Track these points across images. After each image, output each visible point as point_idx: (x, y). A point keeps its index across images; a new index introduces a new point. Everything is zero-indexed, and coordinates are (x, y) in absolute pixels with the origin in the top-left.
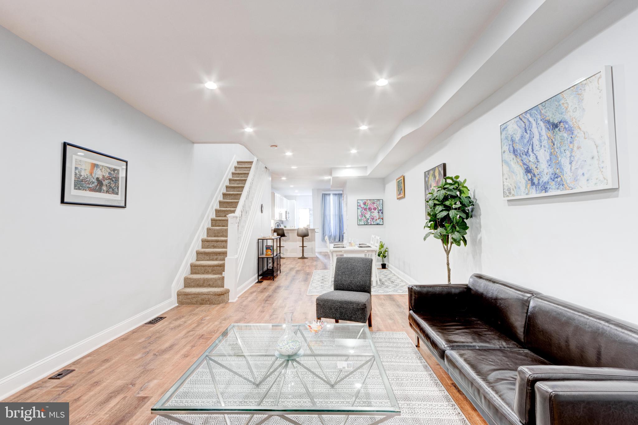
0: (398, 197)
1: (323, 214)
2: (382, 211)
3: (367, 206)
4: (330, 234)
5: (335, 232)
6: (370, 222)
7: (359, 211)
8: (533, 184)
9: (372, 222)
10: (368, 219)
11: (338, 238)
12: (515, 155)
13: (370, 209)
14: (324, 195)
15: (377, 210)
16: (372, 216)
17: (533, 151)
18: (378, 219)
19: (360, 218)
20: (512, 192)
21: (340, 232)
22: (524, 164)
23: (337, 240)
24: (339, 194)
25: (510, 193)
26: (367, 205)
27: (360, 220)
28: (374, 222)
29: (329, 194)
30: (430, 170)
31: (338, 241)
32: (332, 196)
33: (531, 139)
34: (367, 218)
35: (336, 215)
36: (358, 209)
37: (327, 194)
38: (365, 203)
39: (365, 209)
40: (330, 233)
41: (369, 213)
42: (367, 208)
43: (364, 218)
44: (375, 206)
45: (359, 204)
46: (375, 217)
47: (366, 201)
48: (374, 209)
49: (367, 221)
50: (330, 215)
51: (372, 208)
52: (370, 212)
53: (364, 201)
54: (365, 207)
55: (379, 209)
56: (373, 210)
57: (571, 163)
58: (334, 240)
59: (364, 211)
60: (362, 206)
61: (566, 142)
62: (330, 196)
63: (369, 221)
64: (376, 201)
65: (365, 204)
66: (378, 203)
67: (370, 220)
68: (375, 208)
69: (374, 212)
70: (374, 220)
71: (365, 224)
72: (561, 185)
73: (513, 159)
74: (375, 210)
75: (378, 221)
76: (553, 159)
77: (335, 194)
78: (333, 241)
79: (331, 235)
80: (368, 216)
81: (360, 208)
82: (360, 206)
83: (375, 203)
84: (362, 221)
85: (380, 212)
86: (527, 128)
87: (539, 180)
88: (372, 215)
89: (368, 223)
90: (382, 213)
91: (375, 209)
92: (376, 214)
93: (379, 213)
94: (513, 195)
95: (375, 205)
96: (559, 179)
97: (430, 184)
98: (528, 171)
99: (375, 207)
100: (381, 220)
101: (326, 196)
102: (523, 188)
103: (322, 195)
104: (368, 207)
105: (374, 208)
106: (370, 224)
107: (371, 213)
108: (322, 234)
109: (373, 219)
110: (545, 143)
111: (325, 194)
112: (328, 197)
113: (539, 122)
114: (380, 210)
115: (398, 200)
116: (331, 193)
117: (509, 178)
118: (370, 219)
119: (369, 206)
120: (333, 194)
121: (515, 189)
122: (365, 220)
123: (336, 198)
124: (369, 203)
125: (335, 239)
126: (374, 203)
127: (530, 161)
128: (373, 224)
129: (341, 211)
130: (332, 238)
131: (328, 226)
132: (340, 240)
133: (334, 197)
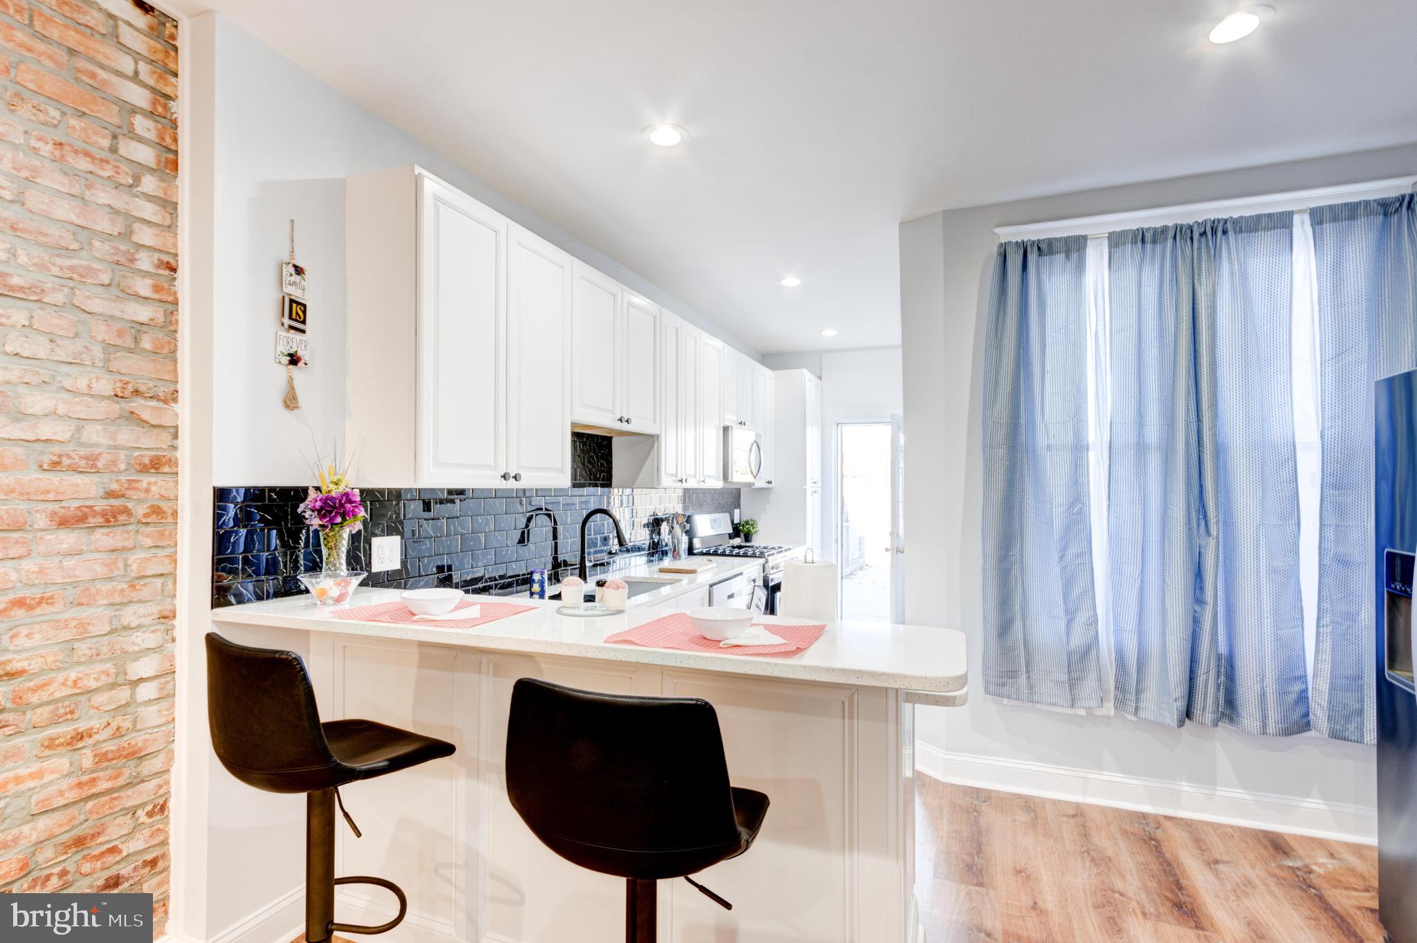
1: (1001, 435)
4: (1078, 639)
5: (1130, 622)
11: (1177, 689)
14: (1016, 269)
21: (1196, 621)
23: (1158, 700)
24: (1183, 233)
29: (1074, 247)
31: (1171, 712)
32: (1096, 258)
35: (1141, 448)
37: (1044, 248)
40: (1069, 622)
50: (1079, 449)
58: (1120, 703)
77: (1142, 237)
78: (1109, 708)
79: (1091, 647)
101: (1032, 257)
108: (993, 632)
111: (1024, 248)
116: (1098, 227)
120: (1116, 240)
129: (1215, 416)
130: (1100, 680)
131: (1056, 557)
132: (1197, 711)
133: (1130, 273)
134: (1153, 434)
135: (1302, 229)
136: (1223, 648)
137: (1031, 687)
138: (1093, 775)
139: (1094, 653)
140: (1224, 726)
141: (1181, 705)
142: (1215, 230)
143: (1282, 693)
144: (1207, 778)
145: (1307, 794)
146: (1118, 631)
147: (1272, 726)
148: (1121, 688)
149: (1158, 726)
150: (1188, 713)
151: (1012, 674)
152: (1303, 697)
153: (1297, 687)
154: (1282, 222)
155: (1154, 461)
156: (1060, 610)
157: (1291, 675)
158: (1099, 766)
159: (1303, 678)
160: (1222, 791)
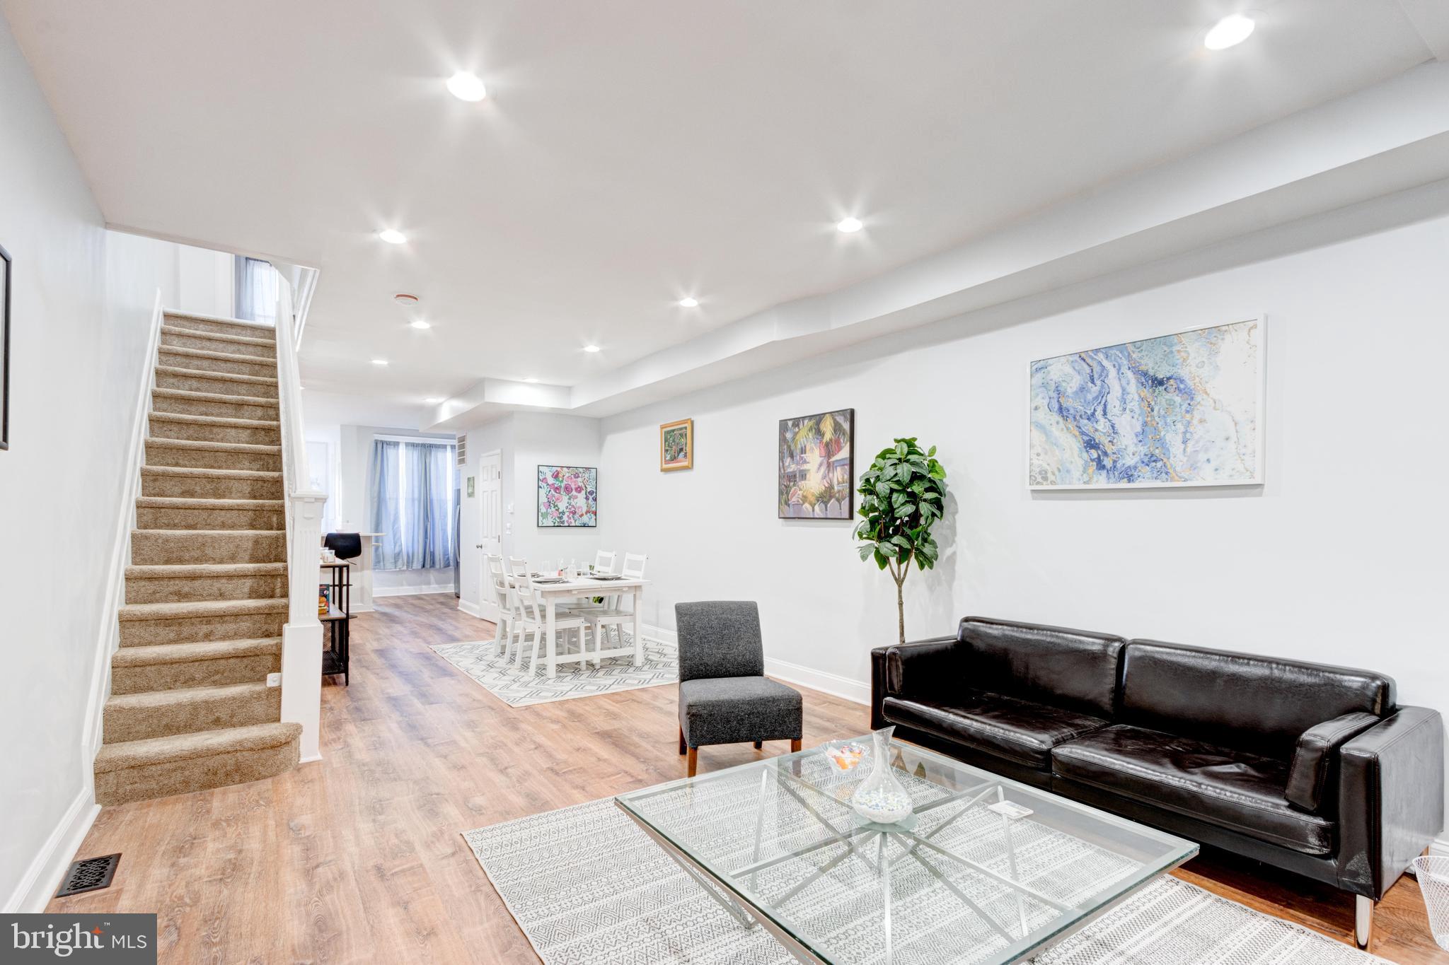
0: (665, 466)
1: (376, 494)
2: (595, 494)
3: (562, 481)
4: (397, 550)
5: (410, 545)
6: (567, 521)
7: (542, 492)
8: (1101, 466)
9: (573, 521)
10: (563, 513)
12: (1063, 416)
13: (568, 489)
14: (380, 447)
15: (583, 492)
16: (573, 506)
17: (1105, 414)
18: (586, 513)
19: (543, 510)
20: (1051, 477)
21: (426, 542)
22: (1083, 433)
23: (417, 564)
24: (423, 445)
25: (1045, 479)
26: (561, 479)
27: (545, 515)
28: (575, 521)
29: (396, 444)
30: (804, 418)
31: (420, 567)
32: (402, 448)
33: (1102, 395)
34: (560, 511)
35: (413, 500)
36: (539, 487)
37: (389, 443)
38: (558, 474)
39: (557, 489)
40: (395, 547)
41: (565, 498)
42: (560, 487)
43: (553, 509)
44: (580, 482)
45: (544, 477)
46: (579, 508)
47: (559, 469)
48: (576, 489)
49: (560, 518)
50: (397, 499)
51: (573, 487)
52: (568, 497)
53: (555, 469)
54: (557, 484)
55: (588, 491)
56: (574, 493)
57: (1185, 442)
58: (407, 566)
59: (554, 493)
60: (551, 480)
61: (1178, 409)
62: (398, 448)
63: (565, 518)
64: (581, 470)
65: (556, 476)
66: (587, 475)
67: (568, 516)
68: (579, 487)
69: (576, 497)
70: (576, 516)
71: (556, 525)
72: (1164, 472)
73: (1058, 423)
74: (580, 492)
75: (585, 519)
76: (1147, 432)
77: (414, 445)
78: (405, 568)
79: (401, 551)
80: (562, 506)
81: (545, 485)
82: (545, 480)
83: (580, 475)
84: (549, 517)
85: (591, 497)
86: (1096, 376)
87: (1115, 462)
88: (573, 503)
89: (563, 522)
90: (595, 500)
91: (579, 489)
92: (580, 501)
93: (587, 498)
94: (1053, 483)
95: (580, 479)
96: (1159, 464)
97: (799, 446)
98: (1091, 444)
99: (580, 484)
100: (592, 515)
101: (385, 446)
102: (1076, 473)
103: (374, 444)
104: (563, 485)
105: (577, 486)
106: (566, 524)
107: (569, 499)
109: (574, 513)
110: (1134, 404)
111: (383, 443)
112: (390, 452)
113: (1124, 369)
114: (591, 493)
115: (662, 473)
116: (403, 440)
117: (1046, 454)
118: (567, 514)
119: (565, 482)
120: (407, 444)
121: (1057, 473)
122: (556, 514)
123: (415, 454)
124: (567, 475)
125: (409, 562)
126: (577, 476)
127: (1096, 430)
128: (573, 524)
129: (430, 489)
130: (403, 560)
131: (391, 528)
132: (426, 565)
133: (410, 452)
134: (416, 495)
135: (449, 449)
136: (432, 550)
137: (384, 565)
138: (401, 588)
139: (401, 555)
140: (432, 569)
141: (421, 563)
142: (431, 446)
143: (444, 558)
144: (429, 583)
145: (450, 583)
146: (407, 547)
147: (442, 566)
148: (408, 562)
149: (417, 570)
150: (424, 566)
151: (379, 562)
152: (448, 559)
153: (447, 557)
154: (445, 447)
155: (416, 503)
156: (393, 544)
157: (446, 553)
158: (402, 585)
159: (448, 554)
160: (432, 586)
